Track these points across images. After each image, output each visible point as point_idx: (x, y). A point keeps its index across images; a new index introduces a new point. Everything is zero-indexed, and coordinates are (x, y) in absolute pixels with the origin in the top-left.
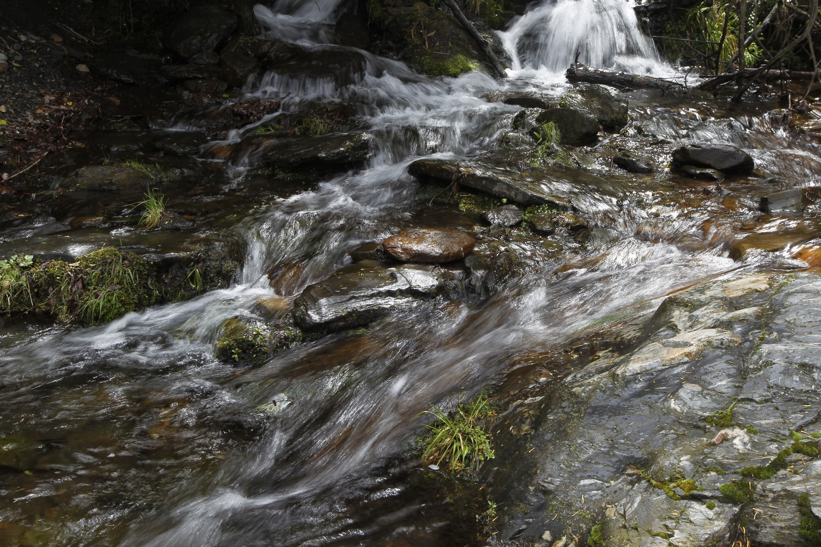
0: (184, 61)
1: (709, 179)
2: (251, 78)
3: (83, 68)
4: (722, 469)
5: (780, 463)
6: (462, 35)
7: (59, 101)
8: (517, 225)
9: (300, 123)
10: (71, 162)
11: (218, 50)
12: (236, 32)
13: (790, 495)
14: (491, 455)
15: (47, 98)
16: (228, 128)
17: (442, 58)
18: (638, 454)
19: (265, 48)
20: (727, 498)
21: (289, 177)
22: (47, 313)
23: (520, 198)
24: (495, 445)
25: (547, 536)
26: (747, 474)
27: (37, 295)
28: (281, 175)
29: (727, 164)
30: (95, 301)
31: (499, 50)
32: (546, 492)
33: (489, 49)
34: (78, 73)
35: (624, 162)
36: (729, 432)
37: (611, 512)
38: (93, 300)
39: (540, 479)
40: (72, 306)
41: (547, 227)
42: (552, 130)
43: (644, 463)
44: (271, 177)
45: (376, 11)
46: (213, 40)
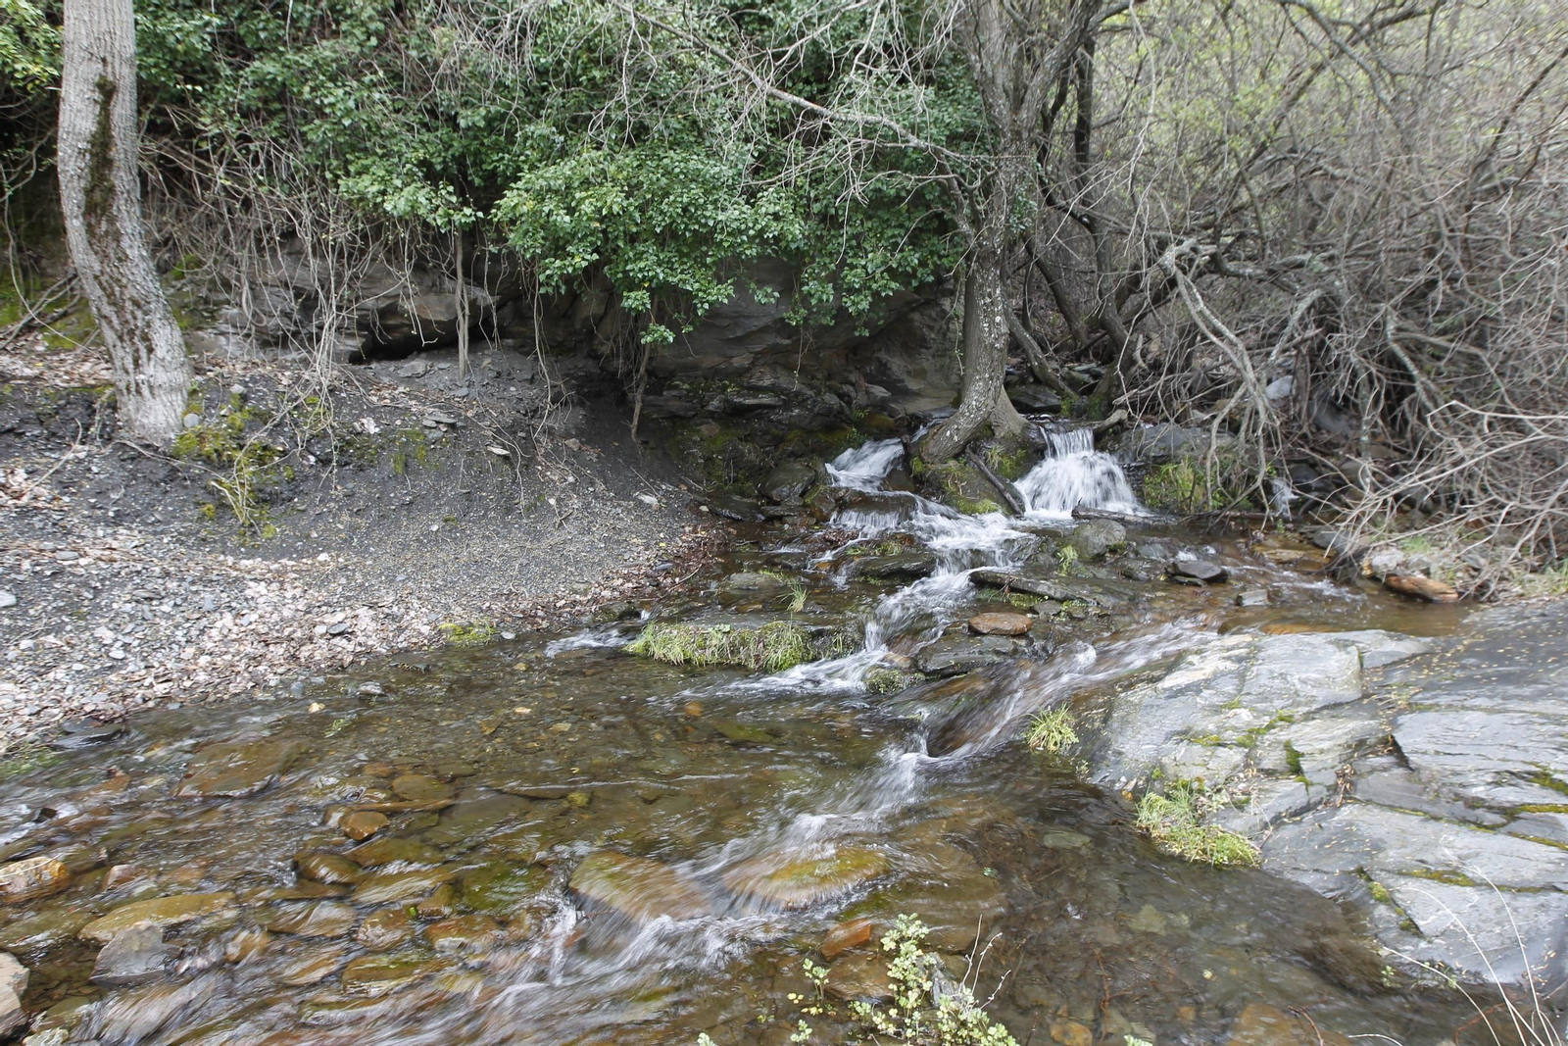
0: (777, 504)
1: (1196, 585)
2: (834, 516)
3: (704, 508)
4: (1235, 729)
5: (1270, 727)
6: (987, 485)
7: (695, 531)
8: (1058, 614)
9: (878, 546)
10: (719, 571)
11: (803, 495)
12: (813, 483)
13: (1279, 742)
14: (1076, 740)
15: (687, 529)
16: (823, 551)
17: (974, 502)
18: (1179, 729)
19: (841, 493)
20: (1240, 745)
21: (879, 583)
22: (739, 664)
23: (1058, 595)
24: (1078, 735)
25: (1123, 779)
26: (1251, 732)
27: (732, 652)
28: (872, 582)
29: (1208, 575)
30: (776, 655)
31: (1017, 496)
32: (1120, 753)
33: (1008, 495)
34: (701, 512)
35: (1129, 575)
36: (1238, 711)
37: (1165, 760)
38: (773, 656)
39: (1115, 746)
40: (757, 659)
41: (1081, 615)
42: (1070, 553)
43: (1185, 733)
44: (866, 582)
45: (917, 466)
46: (799, 488)
